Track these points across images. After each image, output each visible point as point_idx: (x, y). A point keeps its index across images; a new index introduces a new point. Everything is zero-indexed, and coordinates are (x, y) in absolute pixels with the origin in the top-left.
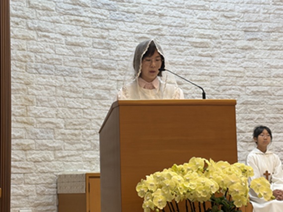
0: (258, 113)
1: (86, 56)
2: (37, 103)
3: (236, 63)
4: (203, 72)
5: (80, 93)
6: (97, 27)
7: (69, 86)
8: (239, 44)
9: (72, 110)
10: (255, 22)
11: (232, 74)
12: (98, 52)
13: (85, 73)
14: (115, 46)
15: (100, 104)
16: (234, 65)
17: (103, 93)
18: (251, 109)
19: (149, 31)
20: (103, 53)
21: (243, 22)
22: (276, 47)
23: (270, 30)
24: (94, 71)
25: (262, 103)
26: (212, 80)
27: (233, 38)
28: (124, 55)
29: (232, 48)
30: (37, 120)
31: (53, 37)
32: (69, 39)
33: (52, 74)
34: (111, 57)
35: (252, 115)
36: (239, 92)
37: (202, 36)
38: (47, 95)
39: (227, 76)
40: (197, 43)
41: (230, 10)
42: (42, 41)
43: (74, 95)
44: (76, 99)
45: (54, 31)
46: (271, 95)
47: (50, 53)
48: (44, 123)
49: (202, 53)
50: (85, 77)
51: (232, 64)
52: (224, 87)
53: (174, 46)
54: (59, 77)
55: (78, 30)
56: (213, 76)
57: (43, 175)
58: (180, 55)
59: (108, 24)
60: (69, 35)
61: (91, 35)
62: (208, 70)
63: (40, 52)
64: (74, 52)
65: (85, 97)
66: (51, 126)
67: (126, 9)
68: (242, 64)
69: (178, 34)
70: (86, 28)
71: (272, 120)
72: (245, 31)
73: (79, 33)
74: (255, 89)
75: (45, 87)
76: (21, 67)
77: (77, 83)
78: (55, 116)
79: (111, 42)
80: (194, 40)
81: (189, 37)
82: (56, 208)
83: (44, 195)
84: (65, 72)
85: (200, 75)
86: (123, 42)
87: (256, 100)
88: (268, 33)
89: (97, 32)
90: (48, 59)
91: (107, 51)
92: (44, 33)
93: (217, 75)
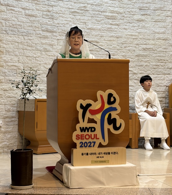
0: (146, 62)
1: (38, 23)
2: (6, 53)
3: (133, 30)
4: (112, 35)
5: (33, 47)
6: (46, 5)
8: (136, 17)
9: (28, 58)
10: (146, 3)
11: (131, 37)
12: (45, 21)
13: (37, 34)
14: (56, 17)
15: (46, 54)
16: (132, 31)
17: (48, 48)
18: (142, 59)
19: (78, 8)
20: (49, 21)
21: (139, 3)
22: (159, 20)
23: (156, 9)
24: (43, 33)
25: (148, 56)
26: (118, 40)
27: (132, 13)
28: (62, 23)
29: (131, 20)
30: (6, 64)
31: (17, 10)
32: (27, 12)
33: (16, 35)
34: (54, 24)
35: (142, 63)
36: (134, 48)
37: (112, 12)
38: (13, 48)
39: (127, 38)
40: (109, 16)
42: (10, 13)
43: (30, 48)
44: (31, 51)
45: (17, 7)
46: (154, 51)
47: (15, 21)
48: (10, 66)
49: (112, 22)
50: (37, 37)
51: (131, 30)
52: (125, 45)
53: (94, 18)
54: (21, 36)
55: (33, 6)
56: (119, 38)
57: (9, 99)
58: (98, 23)
59: (52, 3)
60: (27, 9)
61: (41, 10)
62: (116, 34)
63: (9, 20)
64: (30, 20)
65: (37, 50)
66: (15, 68)
68: (137, 31)
69: (97, 10)
70: (38, 5)
71: (154, 67)
72: (140, 9)
73: (34, 8)
74: (144, 46)
75: (11, 43)
77: (32, 41)
78: (17, 62)
79: (54, 14)
80: (107, 14)
81: (104, 12)
82: (17, 119)
83: (10, 111)
84: (24, 33)
85: (110, 37)
86: (62, 15)
87: (145, 54)
88: (154, 11)
89: (45, 8)
90: (13, 25)
91: (52, 20)
92: (11, 8)
93: (121, 37)
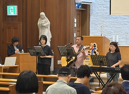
2: (106, 27)
7: (116, 21)
13: (121, 18)
30: (106, 31)
38: (109, 24)
43: (117, 24)
54: (113, 19)
65: (121, 24)
66: (110, 32)
76: (101, 18)
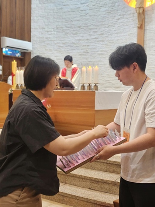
41: (112, 40)
67: (76, 45)
